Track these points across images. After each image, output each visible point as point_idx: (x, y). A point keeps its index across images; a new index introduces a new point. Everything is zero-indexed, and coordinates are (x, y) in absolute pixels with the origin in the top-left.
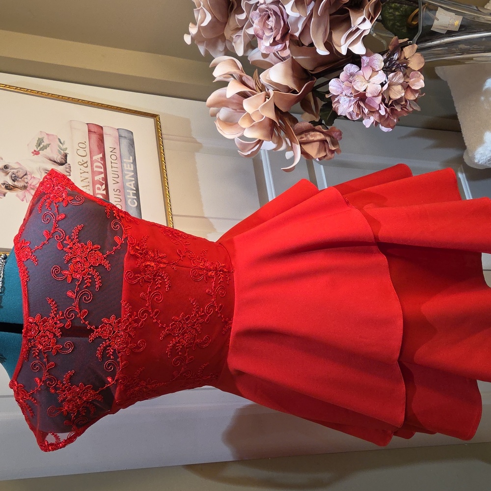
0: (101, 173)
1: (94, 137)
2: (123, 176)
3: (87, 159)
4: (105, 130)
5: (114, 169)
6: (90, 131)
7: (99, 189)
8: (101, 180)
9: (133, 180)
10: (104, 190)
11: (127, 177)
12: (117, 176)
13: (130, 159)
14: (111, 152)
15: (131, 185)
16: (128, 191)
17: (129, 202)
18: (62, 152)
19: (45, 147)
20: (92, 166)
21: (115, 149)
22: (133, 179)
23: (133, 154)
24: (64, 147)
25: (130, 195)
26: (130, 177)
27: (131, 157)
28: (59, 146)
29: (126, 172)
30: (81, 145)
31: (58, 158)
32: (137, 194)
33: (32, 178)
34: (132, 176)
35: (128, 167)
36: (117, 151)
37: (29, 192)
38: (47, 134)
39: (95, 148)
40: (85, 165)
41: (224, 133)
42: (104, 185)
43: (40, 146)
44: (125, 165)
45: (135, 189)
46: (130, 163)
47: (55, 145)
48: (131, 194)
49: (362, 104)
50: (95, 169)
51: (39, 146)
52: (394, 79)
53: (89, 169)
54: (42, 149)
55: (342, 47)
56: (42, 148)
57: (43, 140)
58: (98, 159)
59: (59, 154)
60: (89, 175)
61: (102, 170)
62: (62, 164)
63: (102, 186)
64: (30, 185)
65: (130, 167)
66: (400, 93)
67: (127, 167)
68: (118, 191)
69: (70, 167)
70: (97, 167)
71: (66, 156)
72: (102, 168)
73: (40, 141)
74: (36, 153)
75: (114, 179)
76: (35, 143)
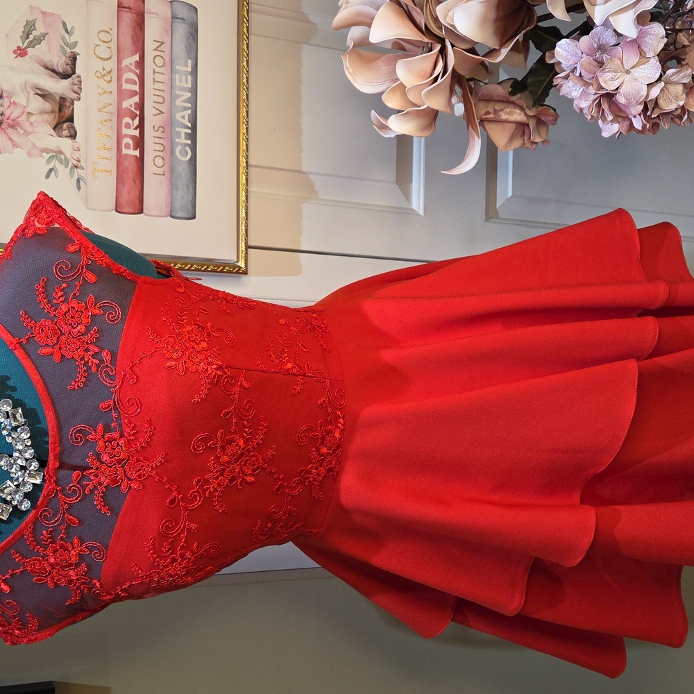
0: (135, 93)
1: (128, 19)
2: (173, 98)
3: (112, 64)
4: (148, 5)
5: (157, 86)
6: (120, 5)
7: (128, 126)
8: (133, 109)
9: (188, 108)
10: (136, 129)
11: (179, 102)
12: (161, 100)
13: (187, 66)
14: (155, 49)
15: (183, 117)
16: (178, 129)
17: (178, 149)
18: (68, 50)
19: (37, 41)
20: (119, 79)
21: (162, 43)
22: (189, 105)
23: (193, 55)
24: (71, 40)
25: (179, 137)
26: (184, 101)
27: (190, 61)
28: (63, 39)
29: (178, 92)
30: (103, 36)
31: (60, 63)
32: (193, 136)
33: (11, 103)
34: (187, 101)
35: (183, 82)
36: (166, 48)
37: (5, 133)
38: (43, 12)
39: (128, 42)
40: (108, 78)
41: (355, 80)
42: (138, 118)
43: (30, 37)
44: (177, 77)
45: (190, 125)
46: (186, 73)
47: (56, 35)
48: (183, 136)
49: (605, 106)
50: (126, 86)
51: (28, 37)
52: (674, 77)
53: (113, 87)
54: (32, 44)
55: (596, 7)
56: (32, 41)
57: (34, 25)
58: (131, 64)
59: (61, 55)
60: (112, 99)
61: (136, 88)
62: (65, 76)
63: (133, 119)
64: (8, 119)
65: (186, 82)
66: (677, 98)
67: (181, 82)
68: (161, 129)
69: (81, 82)
70: (129, 81)
71: (74, 58)
72: (136, 84)
73: (29, 27)
74: (21, 52)
75: (156, 105)
76: (20, 31)
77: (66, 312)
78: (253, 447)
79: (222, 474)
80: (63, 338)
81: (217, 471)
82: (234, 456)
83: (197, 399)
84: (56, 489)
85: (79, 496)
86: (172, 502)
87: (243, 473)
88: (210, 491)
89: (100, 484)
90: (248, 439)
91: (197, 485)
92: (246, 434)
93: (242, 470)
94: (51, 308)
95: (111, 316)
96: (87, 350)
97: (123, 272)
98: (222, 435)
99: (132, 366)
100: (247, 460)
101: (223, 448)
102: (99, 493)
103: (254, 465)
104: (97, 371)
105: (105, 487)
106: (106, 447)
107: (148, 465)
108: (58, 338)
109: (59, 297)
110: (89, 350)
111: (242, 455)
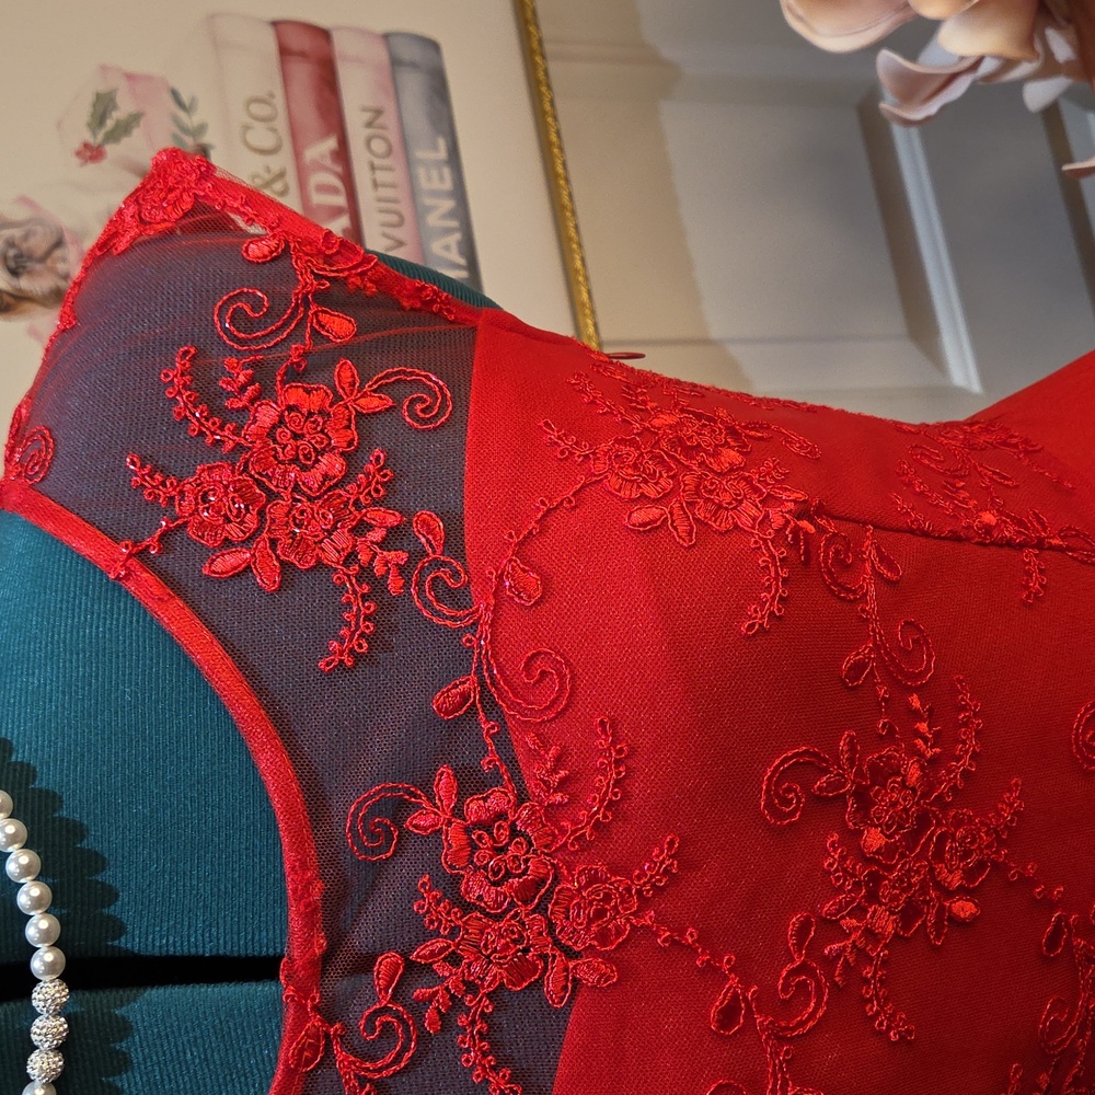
0: (339, 210)
1: (303, 72)
2: (419, 213)
3: (284, 160)
4: (343, 45)
5: (383, 192)
6: (284, 52)
9: (454, 230)
11: (433, 220)
12: (394, 218)
13: (435, 148)
14: (368, 126)
15: (447, 248)
18: (189, 138)
19: (124, 129)
20: (303, 185)
21: (380, 112)
22: (455, 224)
23: (445, 126)
24: (194, 120)
26: (443, 217)
27: (441, 142)
28: (177, 120)
29: (428, 201)
30: (256, 109)
34: (451, 215)
35: (435, 180)
36: (389, 119)
38: (130, 77)
39: (309, 115)
43: (108, 123)
44: (421, 172)
45: (462, 261)
46: (438, 164)
47: (161, 115)
51: (103, 124)
54: (115, 136)
56: (112, 130)
57: (113, 100)
58: (322, 156)
61: (340, 200)
65: (441, 178)
67: (430, 181)
70: (323, 189)
72: (339, 193)
73: (103, 106)
74: (91, 153)
75: (388, 231)
76: (84, 111)
77: (274, 427)
78: (954, 789)
79: (873, 897)
80: (277, 511)
81: (857, 885)
82: (901, 827)
83: (757, 617)
84: (327, 1035)
85: (405, 1048)
86: (728, 1015)
87: (938, 886)
88: (846, 961)
89: (471, 987)
90: (934, 761)
91: (799, 945)
92: (926, 740)
93: (933, 878)
94: (222, 428)
95: (419, 407)
96: (361, 528)
97: (433, 301)
98: (852, 749)
99: (520, 544)
100: (942, 839)
101: (861, 796)
102: (473, 1023)
103: (967, 854)
104: (407, 585)
105: (488, 995)
106: (474, 847)
107: (628, 890)
108: (261, 513)
109: (243, 388)
110: (371, 528)
111: (923, 821)
